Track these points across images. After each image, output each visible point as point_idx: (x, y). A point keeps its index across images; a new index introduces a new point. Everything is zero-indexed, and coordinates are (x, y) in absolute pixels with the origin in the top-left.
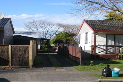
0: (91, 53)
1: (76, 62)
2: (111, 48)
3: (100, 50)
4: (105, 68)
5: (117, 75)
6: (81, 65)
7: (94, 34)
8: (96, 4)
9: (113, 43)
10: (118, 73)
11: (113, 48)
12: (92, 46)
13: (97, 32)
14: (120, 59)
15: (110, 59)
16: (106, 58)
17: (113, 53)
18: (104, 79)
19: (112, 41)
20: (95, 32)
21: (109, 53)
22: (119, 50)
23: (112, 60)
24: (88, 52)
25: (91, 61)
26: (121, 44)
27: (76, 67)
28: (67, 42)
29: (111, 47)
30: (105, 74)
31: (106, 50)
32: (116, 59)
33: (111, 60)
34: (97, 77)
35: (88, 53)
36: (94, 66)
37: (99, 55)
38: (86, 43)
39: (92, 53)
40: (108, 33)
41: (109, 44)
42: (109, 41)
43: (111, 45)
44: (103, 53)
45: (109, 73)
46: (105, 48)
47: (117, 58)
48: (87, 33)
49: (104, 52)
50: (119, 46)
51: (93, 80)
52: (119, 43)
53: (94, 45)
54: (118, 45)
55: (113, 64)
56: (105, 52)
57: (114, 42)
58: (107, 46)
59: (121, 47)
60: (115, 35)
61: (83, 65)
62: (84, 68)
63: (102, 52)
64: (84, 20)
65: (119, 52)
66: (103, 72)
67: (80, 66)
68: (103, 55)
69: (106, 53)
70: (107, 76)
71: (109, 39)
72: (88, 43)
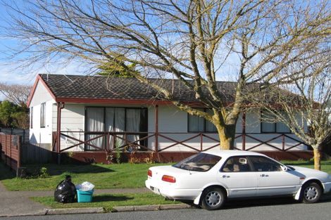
0: (51, 150)
1: (11, 169)
2: (97, 138)
3: (71, 142)
4: (61, 184)
5: (89, 198)
6: (19, 176)
7: (56, 107)
8: (56, 38)
9: (100, 127)
10: (90, 193)
11: (102, 138)
12: (54, 133)
13: (63, 103)
14: (115, 161)
15: (93, 161)
16: (84, 160)
17: (101, 150)
18: (59, 207)
19: (99, 123)
20: (59, 103)
21: (91, 148)
22: (115, 142)
23: (98, 165)
24: (44, 147)
25: (44, 168)
26: (120, 128)
27: (7, 182)
28: (12, 124)
29: (95, 136)
30: (61, 196)
31: (86, 142)
32: (105, 162)
33: (94, 164)
34: (43, 204)
35: (44, 149)
36: (48, 180)
37: (68, 153)
38: (43, 127)
39: (54, 150)
40: (88, 104)
41: (92, 130)
42: (92, 122)
43: (96, 131)
44: (79, 149)
45: (70, 195)
46: (83, 139)
47: (108, 160)
48: (44, 104)
49: (80, 147)
50: (114, 134)
51: (32, 210)
52: (114, 127)
53: (56, 130)
54: (112, 131)
55: (94, 174)
56: (83, 145)
57: (102, 124)
58: (87, 133)
59: (120, 136)
60: (105, 108)
61: (22, 178)
62: (23, 184)
63: (77, 145)
64: (40, 75)
65: (115, 147)
66: (57, 192)
67: (16, 179)
68: (77, 154)
69: (85, 149)
70: (65, 201)
71: (92, 118)
72: (46, 126)
